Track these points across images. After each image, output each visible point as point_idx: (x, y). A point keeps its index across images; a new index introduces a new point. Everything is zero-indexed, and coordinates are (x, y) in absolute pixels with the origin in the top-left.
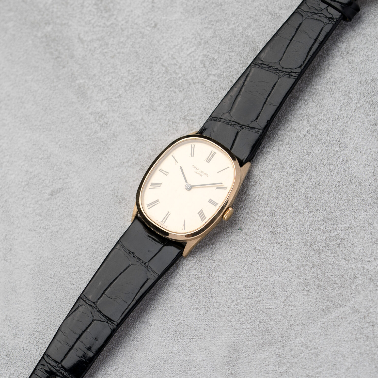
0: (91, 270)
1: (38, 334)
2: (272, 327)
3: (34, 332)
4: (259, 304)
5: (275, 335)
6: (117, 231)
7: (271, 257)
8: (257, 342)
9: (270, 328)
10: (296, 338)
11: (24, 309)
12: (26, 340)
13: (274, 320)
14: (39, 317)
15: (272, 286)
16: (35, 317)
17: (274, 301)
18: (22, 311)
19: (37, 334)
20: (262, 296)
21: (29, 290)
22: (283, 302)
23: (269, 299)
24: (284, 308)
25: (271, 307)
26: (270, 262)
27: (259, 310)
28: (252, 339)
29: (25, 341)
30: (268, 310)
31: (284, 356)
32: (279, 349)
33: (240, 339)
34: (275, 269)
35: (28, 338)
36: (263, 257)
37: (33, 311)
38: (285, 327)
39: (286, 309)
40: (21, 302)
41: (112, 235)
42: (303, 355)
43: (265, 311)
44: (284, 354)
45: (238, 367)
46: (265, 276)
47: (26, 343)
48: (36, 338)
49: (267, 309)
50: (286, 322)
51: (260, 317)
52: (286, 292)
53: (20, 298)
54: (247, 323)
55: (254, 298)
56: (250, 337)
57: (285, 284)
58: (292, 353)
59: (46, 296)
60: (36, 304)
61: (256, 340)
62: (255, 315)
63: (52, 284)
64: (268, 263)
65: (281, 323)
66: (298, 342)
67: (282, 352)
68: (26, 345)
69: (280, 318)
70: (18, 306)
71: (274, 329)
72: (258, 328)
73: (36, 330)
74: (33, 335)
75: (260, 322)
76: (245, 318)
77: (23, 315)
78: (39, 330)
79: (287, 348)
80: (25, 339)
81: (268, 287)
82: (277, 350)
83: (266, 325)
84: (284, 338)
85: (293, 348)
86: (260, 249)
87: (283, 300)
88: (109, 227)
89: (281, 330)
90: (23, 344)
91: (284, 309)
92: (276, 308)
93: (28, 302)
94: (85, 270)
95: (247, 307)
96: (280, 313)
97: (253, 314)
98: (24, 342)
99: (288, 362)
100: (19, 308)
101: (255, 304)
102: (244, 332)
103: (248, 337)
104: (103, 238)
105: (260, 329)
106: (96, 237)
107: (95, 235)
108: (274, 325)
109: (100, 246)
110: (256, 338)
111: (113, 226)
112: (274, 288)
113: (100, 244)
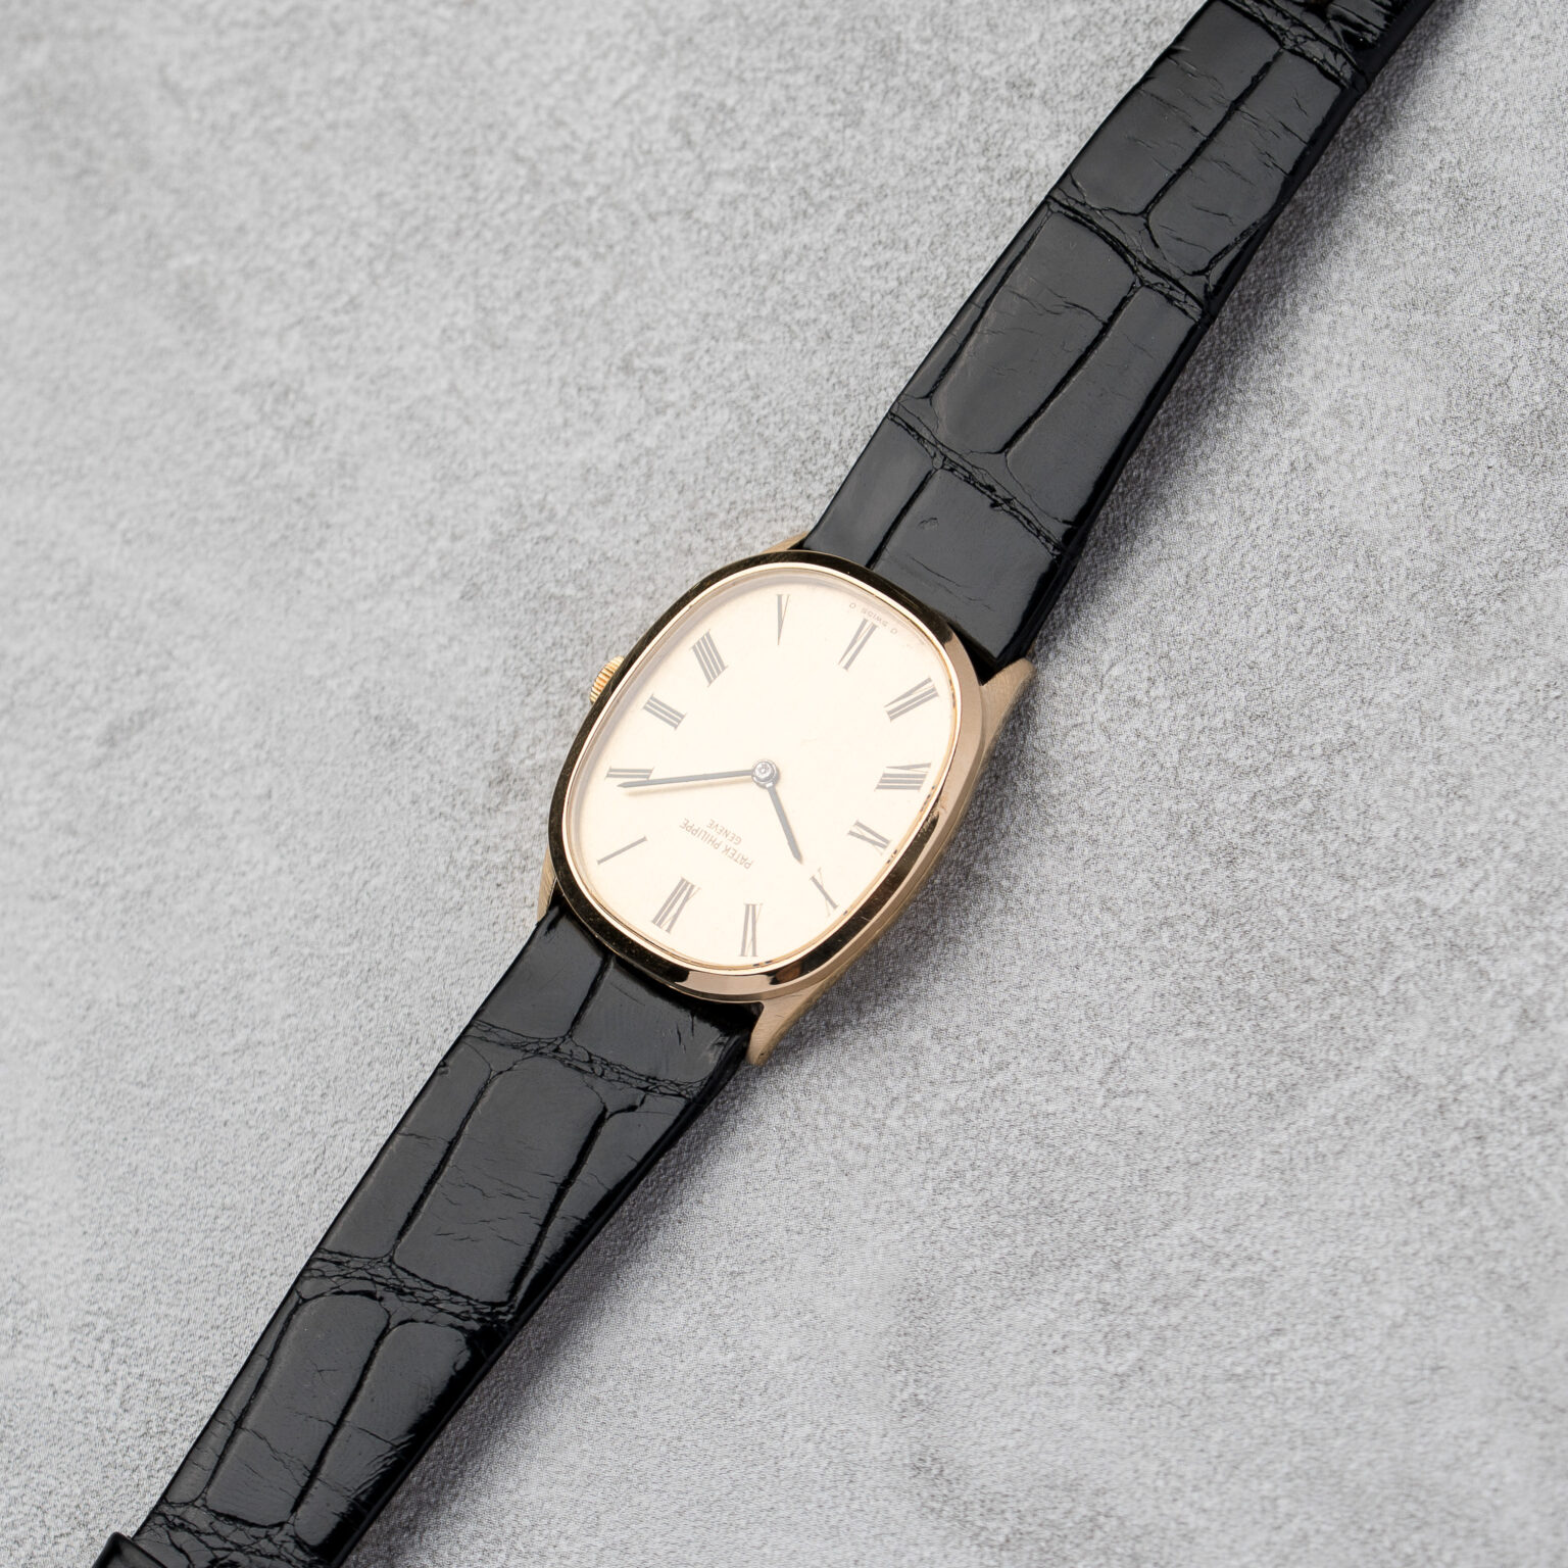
0: (299, 1036)
1: (108, 1322)
2: (1067, 1190)
3: (90, 1318)
4: (1004, 1100)
5: (1081, 1220)
6: (390, 860)
8: (1010, 1259)
9: (1057, 1196)
10: (1167, 1226)
11: (42, 1226)
12: (62, 1354)
13: (1072, 1159)
14: (105, 1253)
15: (1047, 1021)
16: (90, 1255)
17: (1064, 1083)
18: (33, 1233)
19: (102, 1323)
20: (1012, 1067)
21: (52, 1145)
22: (1101, 1083)
23: (1040, 1075)
24: (1105, 1105)
25: (1051, 1108)
27: (1006, 1125)
28: (986, 1249)
29: (57, 1357)
30: (1043, 1123)
31: (1126, 1303)
32: (1102, 1277)
33: (937, 1254)
34: (1053, 949)
35: (67, 1343)
37: (80, 1231)
38: (1119, 1184)
39: (1117, 1110)
40: (26, 1198)
41: (373, 882)
42: (1201, 1293)
43: (1029, 1125)
44: (1123, 1297)
45: (941, 1369)
46: (1017, 980)
47: (59, 1367)
48: (99, 1340)
49: (1035, 1117)
50: (1122, 1163)
51: (1011, 1151)
52: (1107, 1041)
53: (20, 1180)
54: (962, 1184)
55: (977, 1076)
56: (976, 1242)
57: (1102, 1005)
58: (1158, 1288)
59: (127, 1161)
60: (87, 1201)
61: (1005, 1251)
62: (992, 1147)
63: (146, 1110)
65: (1099, 1171)
66: (1176, 1242)
67: (1116, 1290)
68: (64, 1373)
69: (1094, 1151)
70: (13, 1215)
71: (1072, 1197)
72: (1006, 1198)
73: (96, 1307)
74: (86, 1330)
75: (1014, 1176)
76: (950, 1163)
77: (41, 1252)
78: (111, 1305)
79: (1134, 1270)
80: (56, 1351)
81: (1035, 1025)
82: (1094, 1283)
83: (1039, 1186)
84: (1118, 1232)
85: (1159, 1267)
87: (1097, 1075)
89: (1105, 1197)
90: (51, 1370)
91: (1107, 1111)
92: (1074, 1111)
93: (56, 1196)
94: (276, 1037)
95: (954, 1117)
96: (1092, 1130)
97: (981, 1145)
98: (53, 1360)
99: (1143, 1327)
100: (18, 1225)
101: (987, 1100)
102: (950, 1224)
103: (969, 1240)
104: (337, 899)
105: (1017, 1203)
106: (308, 897)
107: (303, 887)
108: (1071, 1180)
109: (326, 931)
110: (1003, 1243)
111: (374, 843)
112: (1056, 1028)
113: (326, 926)
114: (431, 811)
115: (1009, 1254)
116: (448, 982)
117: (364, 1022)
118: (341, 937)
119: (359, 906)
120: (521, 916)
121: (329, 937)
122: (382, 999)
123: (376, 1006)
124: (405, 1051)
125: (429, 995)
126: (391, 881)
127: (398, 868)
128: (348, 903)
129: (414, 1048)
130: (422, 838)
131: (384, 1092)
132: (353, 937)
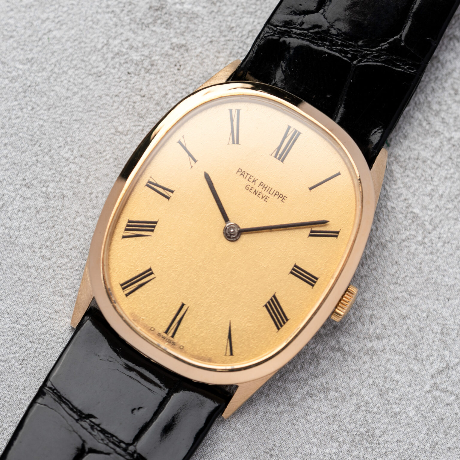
4: (371, 358)
6: (70, 24)
7: (440, 244)
9: (378, 432)
13: (396, 414)
15: (417, 323)
17: (411, 366)
20: (385, 341)
22: (432, 377)
23: (400, 354)
24: (429, 392)
25: (397, 377)
26: (435, 258)
27: (367, 374)
28: (323, 444)
30: (389, 384)
33: (293, 433)
34: (439, 281)
36: (420, 238)
38: (417, 444)
39: (435, 398)
41: (55, 33)
43: (380, 381)
46: (410, 289)
49: (386, 378)
51: (363, 392)
52: (447, 353)
56: (318, 436)
57: (453, 330)
61: (334, 451)
64: (427, 257)
65: (409, 430)
69: (411, 415)
71: (386, 437)
72: (348, 419)
75: (358, 407)
76: (324, 381)
81: (409, 321)
83: (370, 421)
86: (421, 214)
87: (432, 371)
88: (53, 8)
89: (405, 447)
91: (429, 396)
92: (410, 386)
96: (415, 402)
97: (347, 379)
101: (362, 354)
102: (309, 418)
103: (315, 434)
104: (29, 32)
105: (353, 425)
106: (12, 21)
107: (11, 14)
108: (390, 427)
109: (14, 48)
110: (336, 445)
111: (65, 9)
112: (421, 330)
113: (15, 45)
114: (108, 6)
115: (335, 453)
116: (74, 118)
117: (13, 117)
118: (21, 57)
119: (40, 43)
120: (134, 99)
121: (14, 53)
122: (30, 108)
123: (25, 110)
124: (30, 147)
125: (59, 120)
126: (66, 37)
127: (73, 32)
128: (34, 38)
129: (36, 148)
130: (95, 20)
131: (7, 166)
132: (29, 61)
